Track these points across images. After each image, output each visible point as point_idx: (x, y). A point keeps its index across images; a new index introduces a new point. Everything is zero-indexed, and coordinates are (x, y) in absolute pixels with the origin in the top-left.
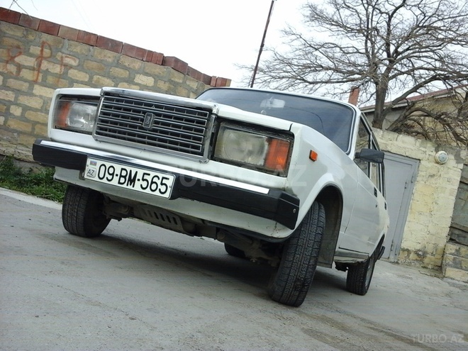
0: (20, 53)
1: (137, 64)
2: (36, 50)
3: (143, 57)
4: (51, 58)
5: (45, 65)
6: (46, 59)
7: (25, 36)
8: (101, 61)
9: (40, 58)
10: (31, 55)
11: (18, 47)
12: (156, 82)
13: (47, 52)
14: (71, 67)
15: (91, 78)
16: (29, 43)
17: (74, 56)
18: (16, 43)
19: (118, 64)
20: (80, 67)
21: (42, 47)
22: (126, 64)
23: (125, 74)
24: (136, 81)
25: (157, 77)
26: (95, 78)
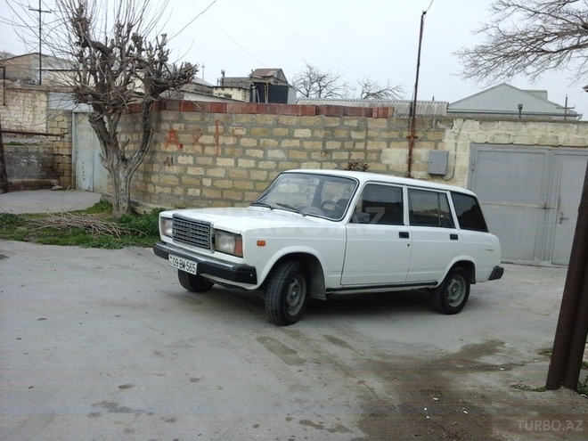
0: (202, 135)
1: (294, 120)
2: (212, 129)
3: (298, 112)
4: (226, 133)
5: (222, 140)
6: (221, 134)
7: (203, 120)
8: (264, 125)
9: (217, 135)
10: (210, 134)
11: (199, 130)
12: (312, 132)
13: (221, 128)
14: (242, 137)
15: (259, 142)
16: (206, 124)
17: (242, 126)
18: (197, 127)
19: (278, 124)
20: (249, 135)
21: (217, 125)
22: (285, 123)
23: (284, 132)
24: (295, 135)
25: (312, 128)
26: (262, 141)
